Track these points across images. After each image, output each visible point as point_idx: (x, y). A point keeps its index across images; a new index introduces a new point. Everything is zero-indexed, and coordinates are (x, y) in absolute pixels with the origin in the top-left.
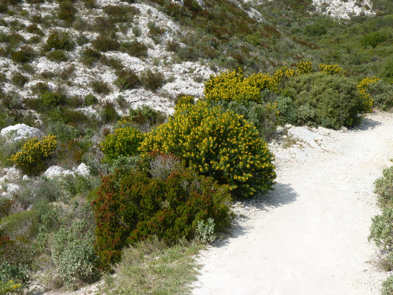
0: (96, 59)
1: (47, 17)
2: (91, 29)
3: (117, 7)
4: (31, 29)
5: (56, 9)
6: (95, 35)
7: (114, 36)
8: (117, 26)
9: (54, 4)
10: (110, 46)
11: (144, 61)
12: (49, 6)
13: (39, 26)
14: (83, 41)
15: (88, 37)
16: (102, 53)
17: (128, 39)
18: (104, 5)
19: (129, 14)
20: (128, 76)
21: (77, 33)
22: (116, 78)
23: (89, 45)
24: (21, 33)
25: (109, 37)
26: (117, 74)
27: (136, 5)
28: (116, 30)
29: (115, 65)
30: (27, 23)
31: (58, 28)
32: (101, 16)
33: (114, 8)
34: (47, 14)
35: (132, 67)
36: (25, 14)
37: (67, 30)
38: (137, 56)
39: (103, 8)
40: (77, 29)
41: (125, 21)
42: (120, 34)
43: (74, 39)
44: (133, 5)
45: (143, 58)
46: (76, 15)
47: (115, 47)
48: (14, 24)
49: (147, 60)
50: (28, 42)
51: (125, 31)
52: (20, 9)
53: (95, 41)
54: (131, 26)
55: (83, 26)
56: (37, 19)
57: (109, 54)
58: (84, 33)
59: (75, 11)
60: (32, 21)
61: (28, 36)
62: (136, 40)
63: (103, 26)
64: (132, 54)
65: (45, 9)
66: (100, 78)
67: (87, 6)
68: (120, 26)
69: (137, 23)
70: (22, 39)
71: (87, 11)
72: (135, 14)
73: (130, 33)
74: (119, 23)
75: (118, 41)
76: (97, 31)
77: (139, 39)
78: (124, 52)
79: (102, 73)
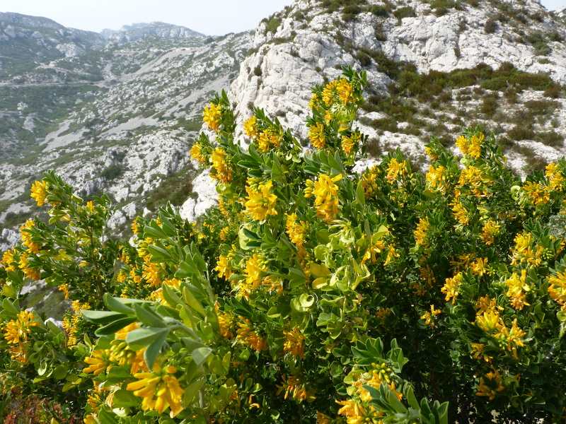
0: (509, 147)
1: (471, 112)
2: (509, 121)
3: (539, 102)
4: (455, 121)
5: (480, 105)
6: (513, 126)
7: (531, 127)
8: (536, 119)
9: (480, 100)
10: (525, 135)
11: (558, 150)
12: (476, 103)
13: (462, 119)
14: (499, 130)
15: (505, 128)
16: (516, 142)
17: (545, 130)
18: (526, 100)
19: (550, 108)
20: (537, 164)
21: (495, 124)
22: (526, 164)
23: (504, 135)
24: (446, 124)
25: (525, 128)
26: (527, 161)
27: (559, 100)
28: (534, 122)
29: (528, 153)
30: (453, 116)
31: (478, 120)
32: (521, 109)
33: (535, 102)
34: (471, 109)
35: (544, 155)
36: (453, 109)
37: (487, 121)
38: (551, 146)
39: (525, 103)
40: (496, 121)
41: (544, 113)
42: (537, 125)
43: (491, 130)
44: (556, 100)
45: (558, 147)
46: (498, 109)
47: (530, 136)
48: (442, 117)
49: (563, 149)
50: (451, 131)
51: (542, 122)
52: (450, 106)
53: (511, 131)
54: (550, 118)
55: (502, 118)
56: (462, 113)
57: (522, 143)
58: (502, 124)
59: (497, 106)
60: (458, 115)
61: (451, 127)
62: (553, 131)
63: (521, 118)
64: (546, 144)
65: (470, 105)
66: (510, 164)
67: (509, 102)
68: (539, 118)
69: (557, 116)
70: (446, 129)
71: (509, 105)
72: (557, 107)
73: (548, 124)
74: (538, 116)
75: (535, 132)
76: (514, 123)
77: (556, 130)
78: (538, 141)
79: (512, 160)
